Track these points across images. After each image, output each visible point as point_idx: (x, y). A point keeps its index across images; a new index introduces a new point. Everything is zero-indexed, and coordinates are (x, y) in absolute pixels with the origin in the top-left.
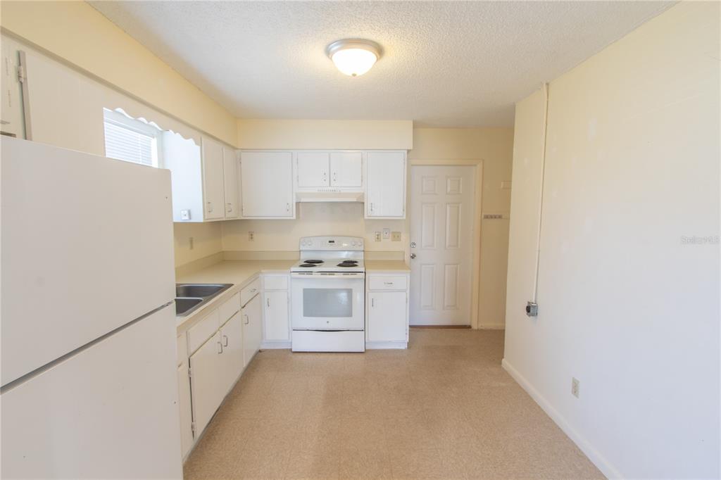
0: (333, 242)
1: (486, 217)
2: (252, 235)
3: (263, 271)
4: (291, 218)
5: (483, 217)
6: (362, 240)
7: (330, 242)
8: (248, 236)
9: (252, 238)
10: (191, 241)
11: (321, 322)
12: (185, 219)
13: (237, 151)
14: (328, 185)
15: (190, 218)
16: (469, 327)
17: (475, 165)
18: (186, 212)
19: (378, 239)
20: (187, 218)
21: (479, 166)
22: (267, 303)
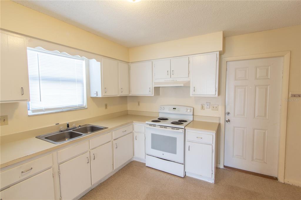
0: (175, 109)
1: (294, 96)
2: (139, 103)
3: (134, 122)
4: (152, 95)
5: (290, 96)
6: (192, 109)
7: (173, 109)
8: (137, 104)
9: (139, 105)
10: (106, 106)
11: (159, 153)
12: (95, 96)
13: (129, 64)
14: (170, 77)
15: (97, 95)
16: (276, 179)
17: (283, 56)
18: (95, 92)
19: (203, 108)
20: (96, 95)
21: (287, 57)
22: (135, 138)
